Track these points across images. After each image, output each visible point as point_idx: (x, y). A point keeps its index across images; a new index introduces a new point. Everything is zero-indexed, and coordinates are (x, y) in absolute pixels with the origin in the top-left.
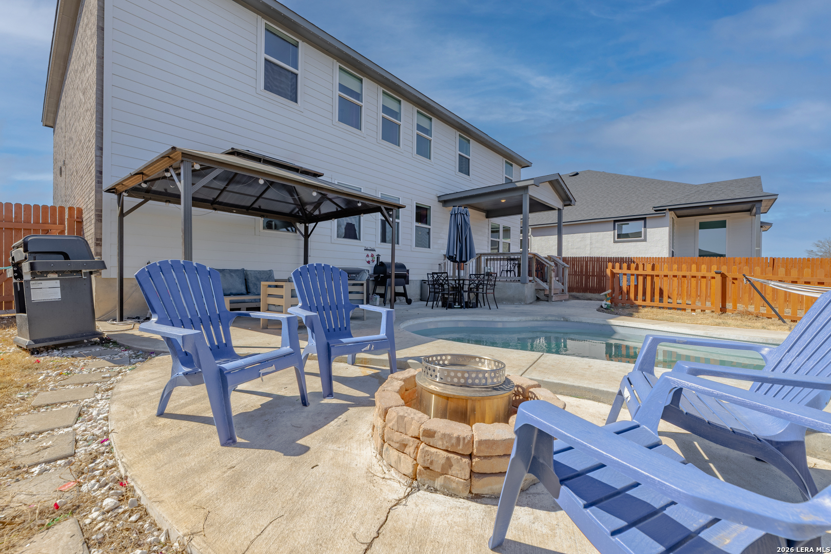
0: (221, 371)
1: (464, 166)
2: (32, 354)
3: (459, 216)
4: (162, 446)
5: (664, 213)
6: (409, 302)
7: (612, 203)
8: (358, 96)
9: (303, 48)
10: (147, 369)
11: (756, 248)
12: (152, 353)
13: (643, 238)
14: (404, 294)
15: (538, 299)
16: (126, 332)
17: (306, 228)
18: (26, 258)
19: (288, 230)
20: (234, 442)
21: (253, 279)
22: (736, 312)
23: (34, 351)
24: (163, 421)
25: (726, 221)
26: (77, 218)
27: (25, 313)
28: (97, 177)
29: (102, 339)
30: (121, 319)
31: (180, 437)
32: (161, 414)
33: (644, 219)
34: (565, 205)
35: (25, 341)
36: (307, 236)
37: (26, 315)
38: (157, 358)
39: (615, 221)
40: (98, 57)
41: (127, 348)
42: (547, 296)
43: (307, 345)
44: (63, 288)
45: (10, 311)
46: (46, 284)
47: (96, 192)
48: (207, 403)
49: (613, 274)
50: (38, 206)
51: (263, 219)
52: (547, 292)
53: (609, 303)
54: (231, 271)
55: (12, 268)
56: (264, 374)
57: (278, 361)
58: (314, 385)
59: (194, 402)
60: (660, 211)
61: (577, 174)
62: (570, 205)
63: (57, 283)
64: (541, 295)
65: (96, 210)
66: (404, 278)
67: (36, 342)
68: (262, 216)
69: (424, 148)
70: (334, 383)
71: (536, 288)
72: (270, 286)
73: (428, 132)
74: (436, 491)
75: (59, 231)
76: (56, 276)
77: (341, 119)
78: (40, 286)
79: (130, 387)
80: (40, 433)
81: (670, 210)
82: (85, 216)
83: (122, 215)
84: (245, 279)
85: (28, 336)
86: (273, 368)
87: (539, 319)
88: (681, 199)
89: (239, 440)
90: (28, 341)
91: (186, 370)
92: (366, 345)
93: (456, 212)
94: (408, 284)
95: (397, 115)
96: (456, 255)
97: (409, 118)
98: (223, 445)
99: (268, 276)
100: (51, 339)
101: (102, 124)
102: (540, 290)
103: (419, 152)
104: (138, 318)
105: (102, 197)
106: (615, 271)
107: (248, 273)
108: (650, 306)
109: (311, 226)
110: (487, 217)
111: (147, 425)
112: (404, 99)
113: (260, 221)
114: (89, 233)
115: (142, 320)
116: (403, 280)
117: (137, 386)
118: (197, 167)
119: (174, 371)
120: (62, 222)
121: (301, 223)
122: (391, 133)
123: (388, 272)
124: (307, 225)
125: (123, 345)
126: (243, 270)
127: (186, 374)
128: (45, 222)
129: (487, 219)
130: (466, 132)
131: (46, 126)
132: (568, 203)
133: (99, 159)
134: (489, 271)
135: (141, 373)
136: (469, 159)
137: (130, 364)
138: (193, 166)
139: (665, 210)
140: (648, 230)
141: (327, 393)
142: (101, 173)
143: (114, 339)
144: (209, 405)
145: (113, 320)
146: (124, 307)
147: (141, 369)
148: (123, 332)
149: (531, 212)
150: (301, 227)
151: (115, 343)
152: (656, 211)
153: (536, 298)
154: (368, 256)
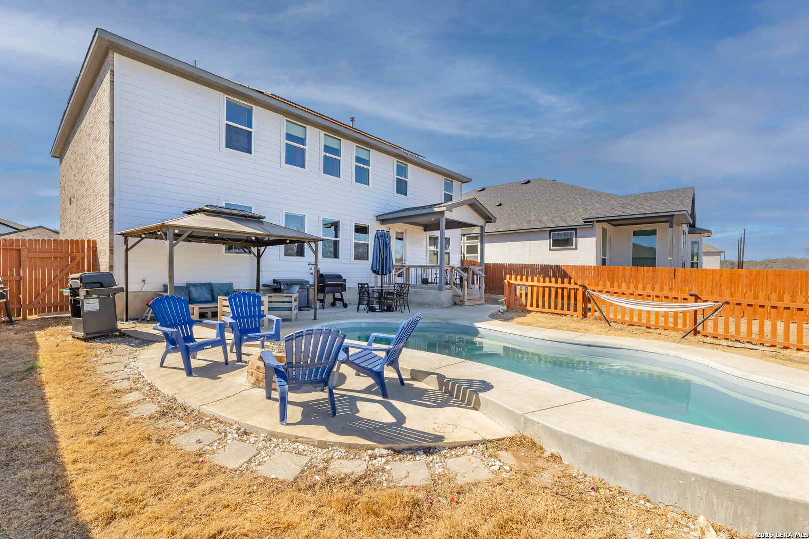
0: (187, 346)
1: (402, 187)
2: (85, 341)
3: (381, 238)
4: (164, 376)
5: (591, 224)
6: (345, 306)
7: (552, 213)
8: (302, 141)
9: (256, 110)
10: (151, 349)
11: (669, 258)
12: (152, 341)
13: (574, 247)
14: (341, 300)
15: (455, 304)
16: (133, 329)
17: (258, 251)
18: (81, 287)
19: (246, 252)
20: (192, 375)
21: (218, 290)
22: (593, 317)
23: (86, 340)
24: (162, 369)
25: (656, 230)
26: (93, 247)
27: (81, 318)
28: (110, 224)
29: (121, 333)
30: (127, 320)
31: (171, 374)
32: (161, 366)
33: (576, 229)
34: (487, 222)
35: (81, 334)
36: (259, 256)
37: (81, 319)
38: (155, 344)
39: (551, 231)
40: (110, 142)
41: (137, 339)
42: (461, 301)
43: (229, 336)
44: (100, 303)
45: (51, 313)
46: (91, 301)
47: (110, 234)
48: (182, 363)
49: (510, 285)
50: (68, 240)
51: (224, 246)
52: (462, 299)
53: (505, 308)
54: (201, 285)
55: (69, 291)
56: (206, 349)
57: (213, 344)
58: (232, 357)
59: (176, 363)
60: (589, 222)
61: (529, 182)
62: (490, 222)
63: (97, 301)
64: (458, 301)
65: (110, 246)
66: (342, 287)
67: (87, 334)
68: (224, 244)
69: (362, 176)
70: (242, 355)
71: (454, 294)
72: (224, 300)
73: (366, 162)
74: (260, 388)
75: (81, 257)
76: (96, 296)
77: (288, 162)
78: (89, 303)
79: (145, 357)
80: (112, 372)
81: (598, 221)
82: (99, 247)
83: (127, 250)
84: (212, 291)
85: (83, 331)
86: (210, 346)
87: (427, 321)
88: (608, 212)
89: (193, 375)
90: (83, 334)
91: (172, 347)
92: (261, 337)
93: (379, 236)
94: (345, 291)
95: (337, 152)
96: (378, 270)
97: (348, 153)
98: (187, 376)
99: (228, 288)
100: (95, 333)
101: (113, 188)
102: (457, 296)
103: (358, 180)
104: (137, 319)
105: (113, 237)
106: (511, 282)
107: (214, 286)
108: (536, 311)
109: (262, 249)
110: (425, 230)
111: (156, 370)
112: (343, 138)
113: (223, 247)
114: (103, 260)
115: (140, 321)
116: (339, 288)
117: (148, 357)
118: (177, 231)
119: (167, 347)
120: (83, 251)
121: (254, 246)
122: (331, 167)
123: (326, 282)
124: (259, 248)
125: (134, 337)
126: (210, 284)
127: (172, 348)
128: (72, 252)
129: (426, 232)
130: (404, 159)
131: (54, 157)
132: (489, 220)
133: (111, 211)
134: (425, 278)
135: (148, 351)
136: (407, 181)
137: (141, 347)
138: (174, 231)
139: (593, 221)
140: (579, 239)
141: (239, 360)
142: (113, 221)
143: (128, 333)
144: (183, 364)
145: (121, 321)
146: (129, 312)
147: (148, 349)
148: (130, 329)
149: (447, 228)
150: (254, 249)
151: (128, 336)
152: (585, 222)
153: (453, 303)
154: (311, 269)
